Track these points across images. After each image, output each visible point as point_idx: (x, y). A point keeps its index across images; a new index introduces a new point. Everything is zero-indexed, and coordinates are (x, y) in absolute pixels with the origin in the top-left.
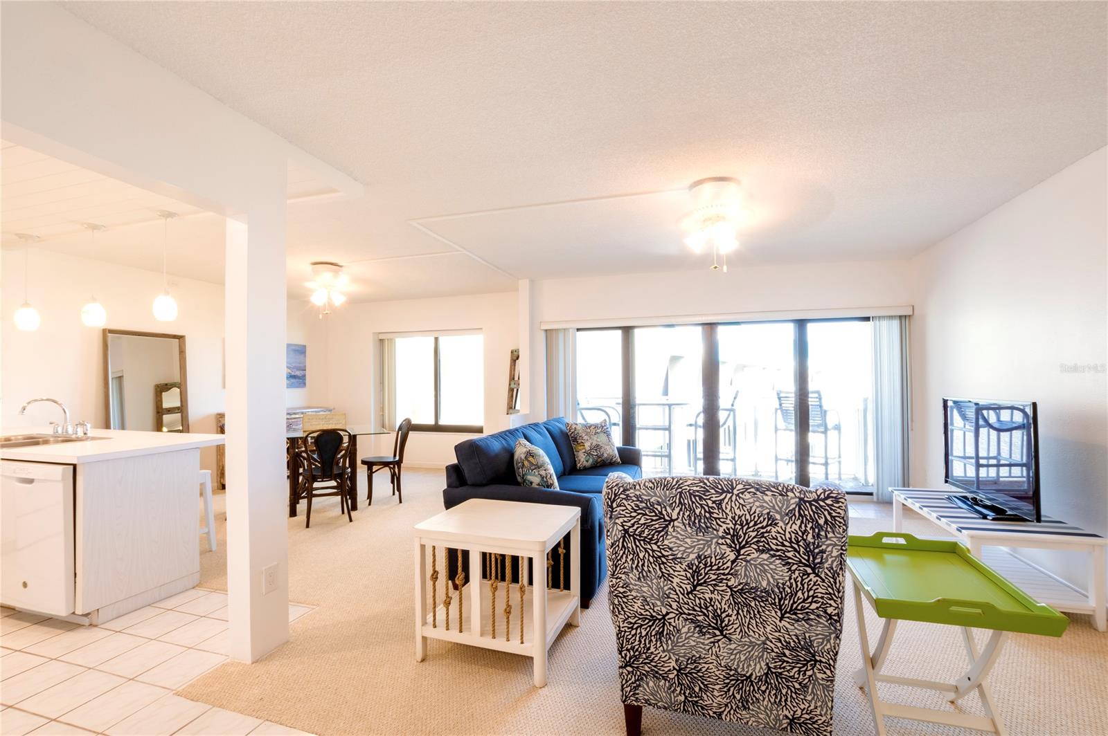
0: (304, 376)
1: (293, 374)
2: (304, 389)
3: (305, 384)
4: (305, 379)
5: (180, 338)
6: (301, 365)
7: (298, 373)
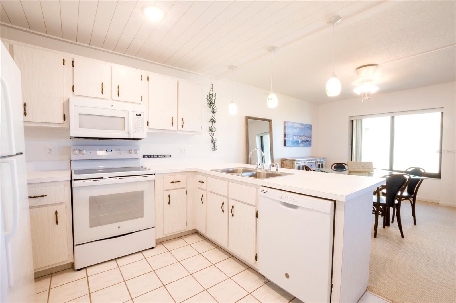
0: (311, 141)
1: (307, 140)
2: (311, 147)
3: (311, 145)
4: (311, 142)
5: (270, 121)
6: (309, 135)
7: (309, 139)
